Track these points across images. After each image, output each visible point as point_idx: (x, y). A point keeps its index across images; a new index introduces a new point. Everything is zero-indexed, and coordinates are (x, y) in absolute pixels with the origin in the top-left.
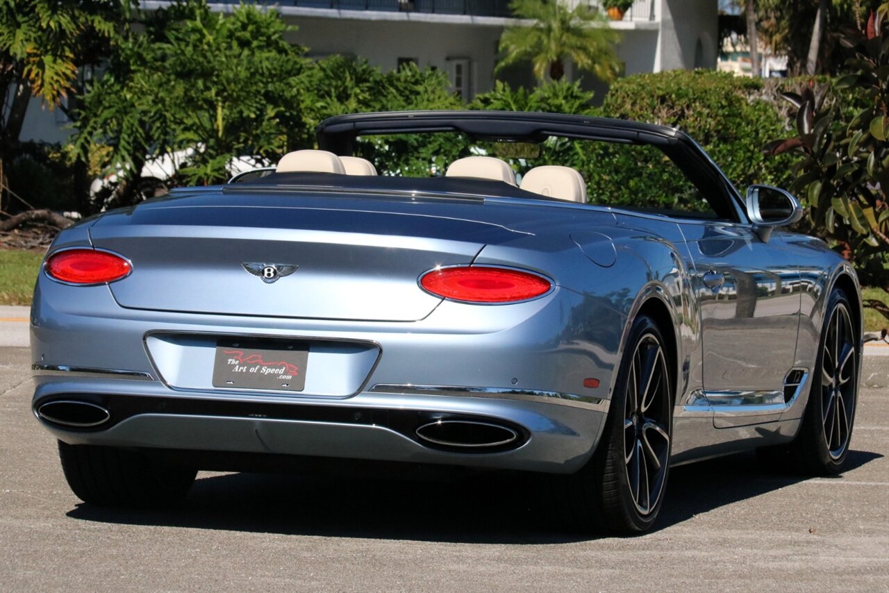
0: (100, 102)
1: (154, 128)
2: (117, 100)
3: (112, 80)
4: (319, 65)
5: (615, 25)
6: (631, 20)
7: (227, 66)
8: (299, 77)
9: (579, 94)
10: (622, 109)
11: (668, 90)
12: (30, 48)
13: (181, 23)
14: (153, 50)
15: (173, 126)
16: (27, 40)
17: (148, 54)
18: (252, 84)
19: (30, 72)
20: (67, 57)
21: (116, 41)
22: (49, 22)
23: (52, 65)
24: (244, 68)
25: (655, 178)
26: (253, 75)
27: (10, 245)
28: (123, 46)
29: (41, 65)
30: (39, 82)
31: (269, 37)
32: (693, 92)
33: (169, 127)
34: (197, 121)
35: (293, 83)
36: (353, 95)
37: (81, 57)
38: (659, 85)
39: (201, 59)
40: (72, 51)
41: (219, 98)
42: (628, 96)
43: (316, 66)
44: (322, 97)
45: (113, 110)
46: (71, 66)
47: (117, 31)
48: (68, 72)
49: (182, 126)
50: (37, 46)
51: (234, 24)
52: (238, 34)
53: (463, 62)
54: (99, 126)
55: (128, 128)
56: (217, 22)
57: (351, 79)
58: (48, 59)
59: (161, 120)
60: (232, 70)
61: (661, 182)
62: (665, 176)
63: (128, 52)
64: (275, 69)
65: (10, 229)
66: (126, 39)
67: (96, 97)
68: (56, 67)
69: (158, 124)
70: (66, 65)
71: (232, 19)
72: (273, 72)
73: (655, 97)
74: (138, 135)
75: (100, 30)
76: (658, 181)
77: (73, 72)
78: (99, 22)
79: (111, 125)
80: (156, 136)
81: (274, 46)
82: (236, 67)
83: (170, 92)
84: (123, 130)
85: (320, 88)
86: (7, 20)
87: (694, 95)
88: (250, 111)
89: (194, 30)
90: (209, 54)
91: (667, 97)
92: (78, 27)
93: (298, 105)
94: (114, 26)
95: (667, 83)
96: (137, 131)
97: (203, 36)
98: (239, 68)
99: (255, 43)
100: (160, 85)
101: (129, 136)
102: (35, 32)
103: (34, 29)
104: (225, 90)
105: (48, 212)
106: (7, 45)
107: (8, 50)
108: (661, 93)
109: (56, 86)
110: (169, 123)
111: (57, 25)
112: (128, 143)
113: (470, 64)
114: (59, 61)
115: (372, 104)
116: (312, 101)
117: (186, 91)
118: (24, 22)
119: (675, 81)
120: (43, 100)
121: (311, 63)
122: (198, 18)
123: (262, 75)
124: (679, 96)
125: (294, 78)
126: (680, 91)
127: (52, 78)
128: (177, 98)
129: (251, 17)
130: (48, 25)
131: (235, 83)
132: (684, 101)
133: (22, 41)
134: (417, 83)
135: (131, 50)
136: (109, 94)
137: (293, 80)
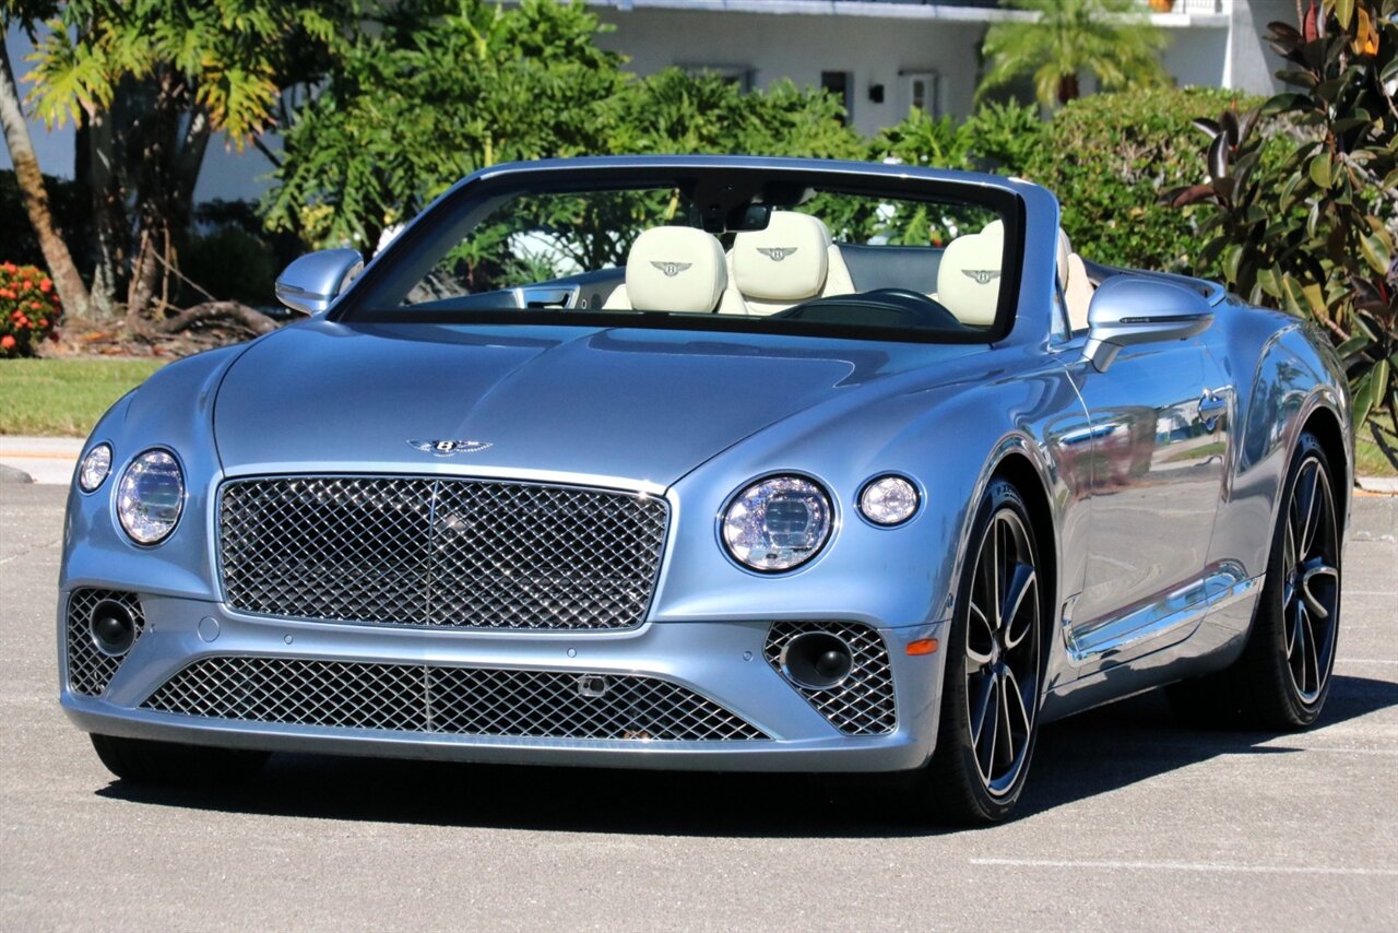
0: (312, 140)
1: (395, 179)
2: (339, 137)
3: (333, 106)
4: (647, 83)
5: (1160, 19)
6: (1184, 12)
7: (500, 85)
8: (608, 100)
9: (1035, 125)
10: (1069, 148)
11: (1139, 118)
12: (207, 59)
13: (438, 20)
14: (394, 62)
15: (424, 175)
16: (204, 47)
17: (386, 67)
18: (535, 111)
19: (207, 94)
20: (263, 72)
21: (338, 48)
22: (235, 19)
23: (240, 84)
24: (524, 86)
25: (1120, 243)
26: (537, 97)
27: (177, 354)
28: (348, 55)
29: (224, 85)
30: (221, 110)
31: (570, 42)
32: (1175, 121)
33: (418, 177)
34: (455, 168)
35: (599, 111)
36: (692, 129)
37: (285, 72)
38: (1125, 111)
39: (460, 75)
40: (272, 63)
41: (489, 133)
42: (1079, 127)
43: (643, 85)
44: (646, 131)
45: (333, 152)
46: (268, 85)
47: (338, 33)
48: (265, 95)
49: (436, 175)
50: (218, 56)
51: (518, 20)
52: (523, 37)
53: (926, 79)
54: (312, 175)
55: (355, 178)
56: (492, 19)
57: (691, 104)
58: (235, 75)
59: (406, 166)
60: (507, 90)
61: (1128, 250)
62: (1134, 241)
63: (357, 64)
64: (571, 89)
65: (178, 331)
66: (353, 44)
67: (307, 133)
68: (245, 86)
69: (400, 172)
70: (261, 84)
71: (515, 13)
72: (569, 93)
73: (1119, 129)
74: (371, 189)
75: (313, 32)
76: (1124, 247)
77: (272, 95)
78: (312, 19)
79: (330, 174)
80: (398, 190)
81: (578, 54)
82: (513, 87)
83: (414, 122)
84: (349, 182)
85: (642, 117)
86: (174, 16)
87: (1177, 125)
88: (532, 152)
89: (457, 31)
90: (472, 67)
91: (1136, 128)
92: (280, 28)
93: (605, 142)
94: (335, 27)
95: (1137, 107)
96: (369, 183)
97: (471, 40)
98: (517, 88)
99: (548, 51)
100: (400, 114)
101: (357, 190)
102: (215, 35)
103: (212, 30)
104: (494, 121)
105: (236, 306)
106: (172, 56)
107: (174, 62)
108: (1127, 123)
109: (247, 116)
110: (417, 171)
111: (248, 23)
112: (357, 202)
113: (936, 82)
114: (252, 78)
115: (723, 141)
116: (631, 137)
117: (437, 122)
118: (199, 19)
119: (1150, 104)
120: (228, 137)
121: (633, 80)
122: (464, 13)
123: (552, 98)
124: (1154, 128)
125: (599, 102)
126: (1156, 120)
127: (241, 104)
128: (424, 133)
129: (544, 10)
130: (235, 26)
131: (510, 110)
132: (1160, 136)
133: (195, 48)
134: (791, 108)
135: (361, 61)
136: (327, 127)
137: (597, 105)
